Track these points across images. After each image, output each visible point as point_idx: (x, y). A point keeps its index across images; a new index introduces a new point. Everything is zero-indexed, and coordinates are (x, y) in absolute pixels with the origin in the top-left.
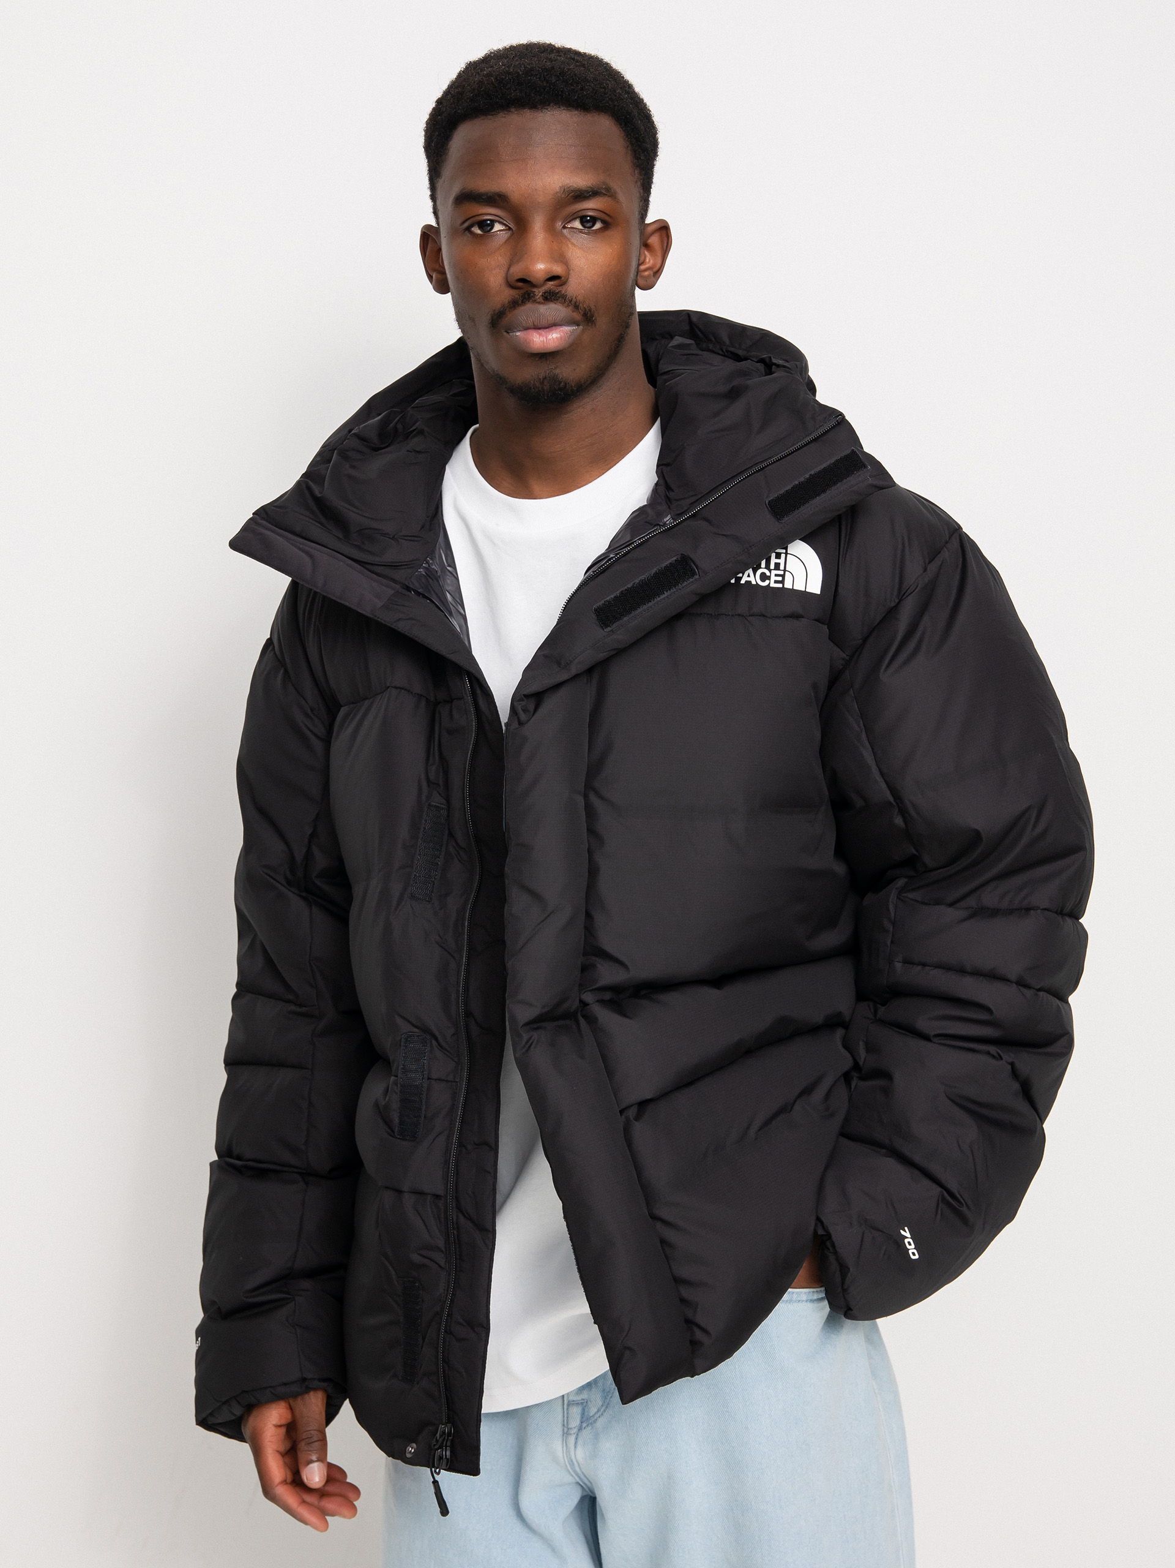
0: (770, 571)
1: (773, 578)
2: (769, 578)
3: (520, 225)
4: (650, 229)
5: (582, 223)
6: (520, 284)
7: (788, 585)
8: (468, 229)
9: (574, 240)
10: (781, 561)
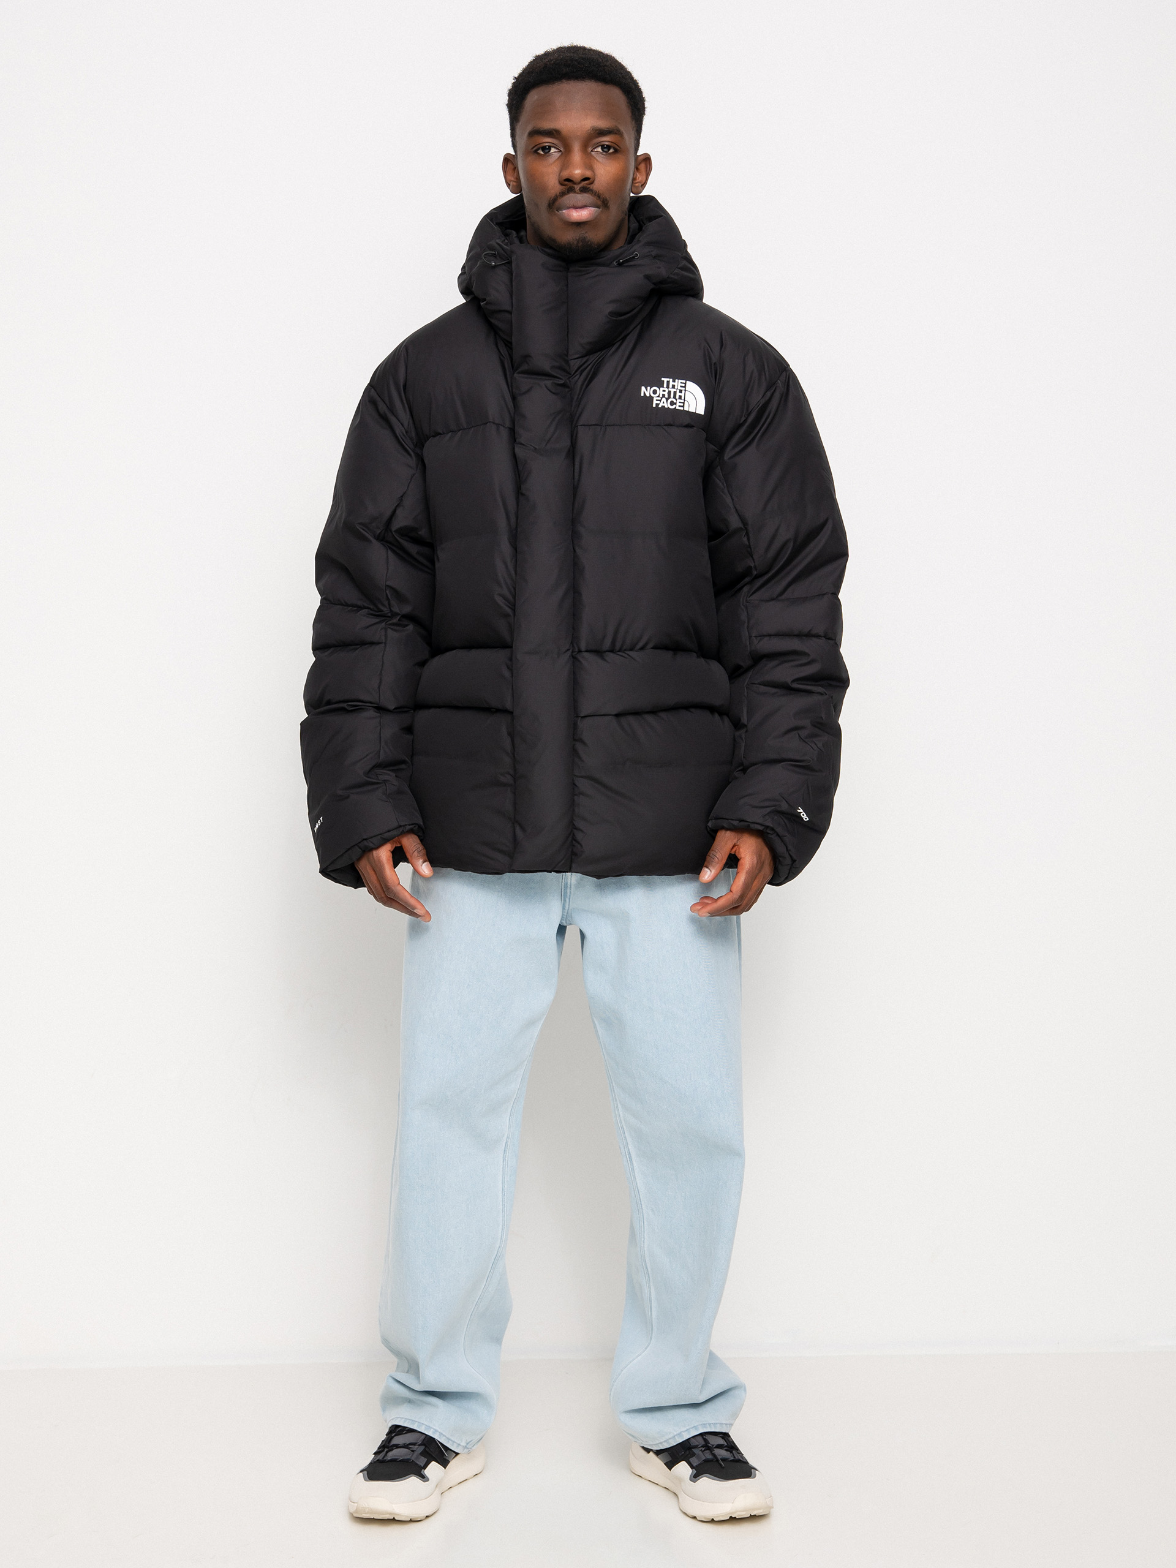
0: (676, 400)
1: (678, 404)
2: (675, 404)
3: (566, 150)
5: (602, 149)
6: (567, 183)
7: (686, 409)
8: (536, 152)
9: (597, 158)
10: (682, 395)
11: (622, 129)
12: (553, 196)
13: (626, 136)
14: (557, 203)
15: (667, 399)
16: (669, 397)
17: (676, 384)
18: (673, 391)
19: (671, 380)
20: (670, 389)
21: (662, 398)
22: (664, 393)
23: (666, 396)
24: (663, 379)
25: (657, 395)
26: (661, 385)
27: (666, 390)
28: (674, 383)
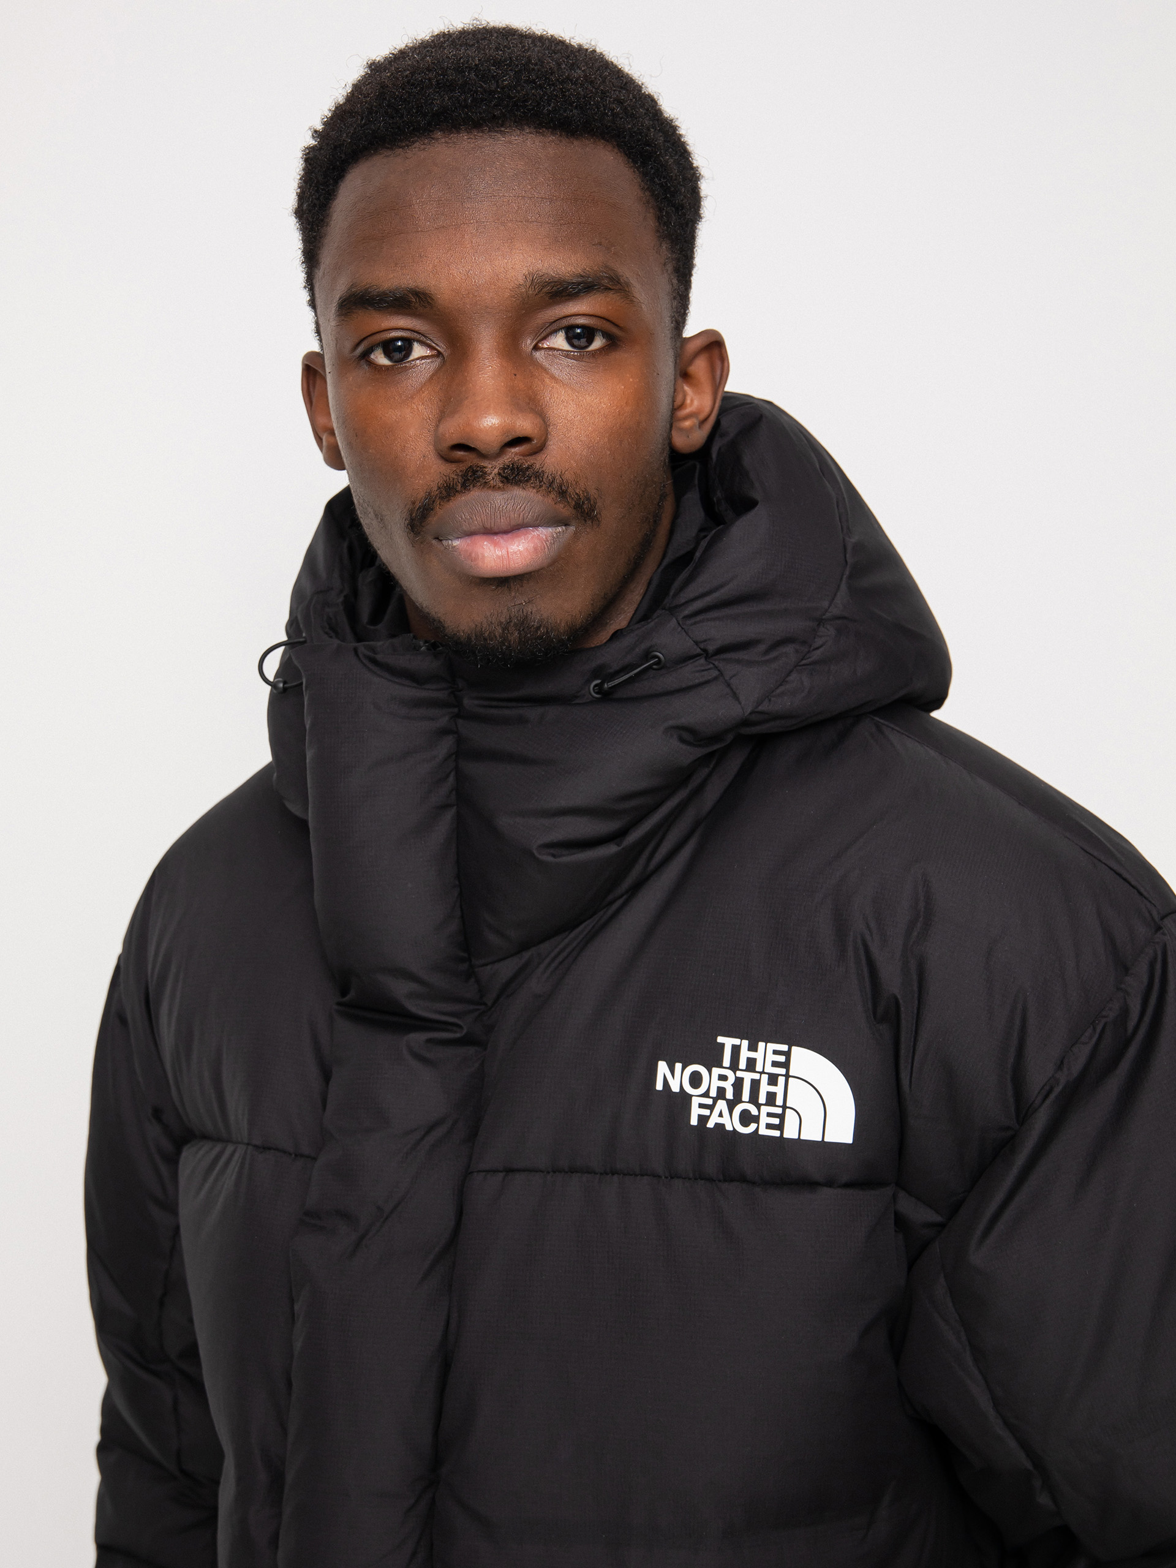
0: (759, 1105)
1: (764, 1120)
3: (456, 353)
4: (692, 347)
5: (569, 340)
6: (460, 454)
7: (790, 1132)
8: (365, 355)
9: (555, 371)
10: (779, 1090)
11: (627, 272)
12: (422, 494)
13: (640, 293)
14: (433, 520)
15: (731, 1105)
16: (737, 1099)
17: (758, 1056)
18: (748, 1077)
19: (745, 1044)
20: (739, 1074)
21: (715, 1100)
22: (722, 1084)
23: (729, 1095)
24: (720, 1039)
25: (702, 1089)
26: (713, 1059)
27: (729, 1074)
28: (752, 1055)
